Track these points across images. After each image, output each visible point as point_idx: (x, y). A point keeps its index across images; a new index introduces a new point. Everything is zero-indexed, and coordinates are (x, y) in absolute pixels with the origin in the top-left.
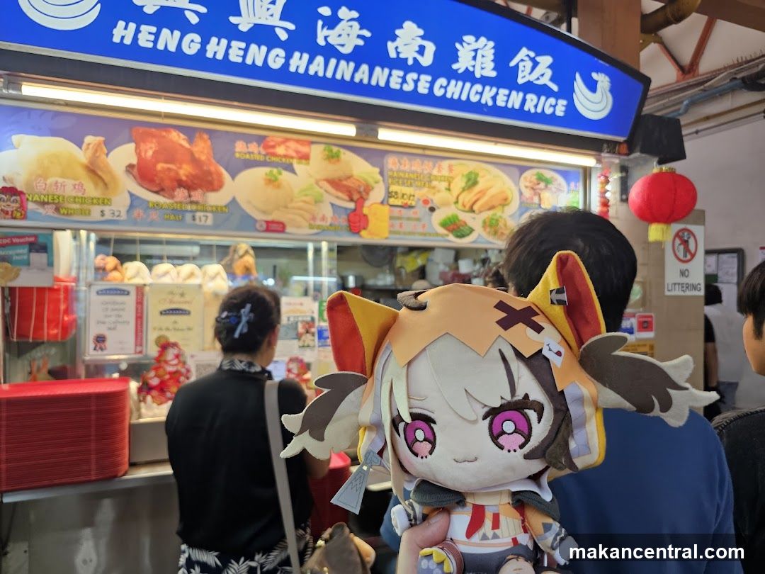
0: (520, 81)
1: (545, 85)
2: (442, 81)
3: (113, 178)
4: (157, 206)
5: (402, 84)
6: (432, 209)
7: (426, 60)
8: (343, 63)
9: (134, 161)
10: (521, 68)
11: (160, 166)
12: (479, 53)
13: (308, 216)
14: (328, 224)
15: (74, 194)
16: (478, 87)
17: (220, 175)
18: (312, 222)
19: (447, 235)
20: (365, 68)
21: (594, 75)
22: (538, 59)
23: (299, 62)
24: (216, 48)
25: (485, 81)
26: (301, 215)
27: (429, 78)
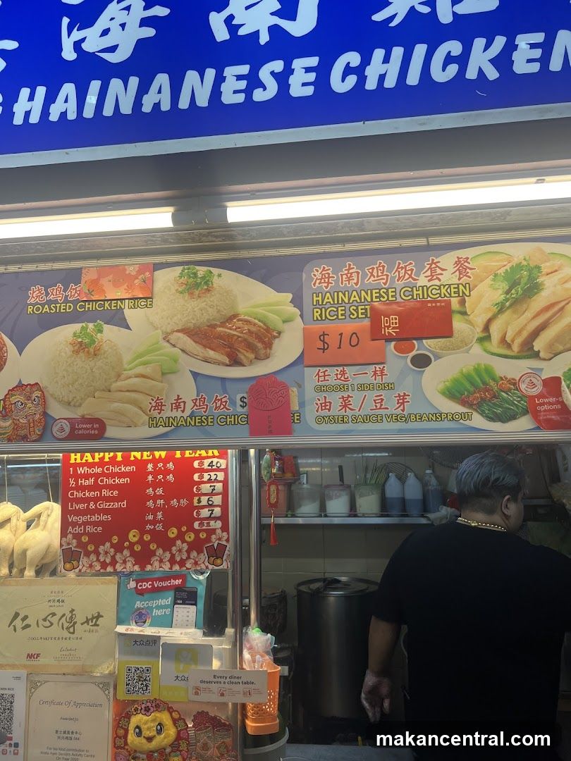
2: (350, 58)
5: (248, 92)
6: (422, 361)
8: (116, 84)
13: (146, 402)
14: (188, 412)
18: (155, 414)
19: (467, 417)
20: (162, 79)
23: (29, 105)
26: (134, 403)
27: (313, 61)
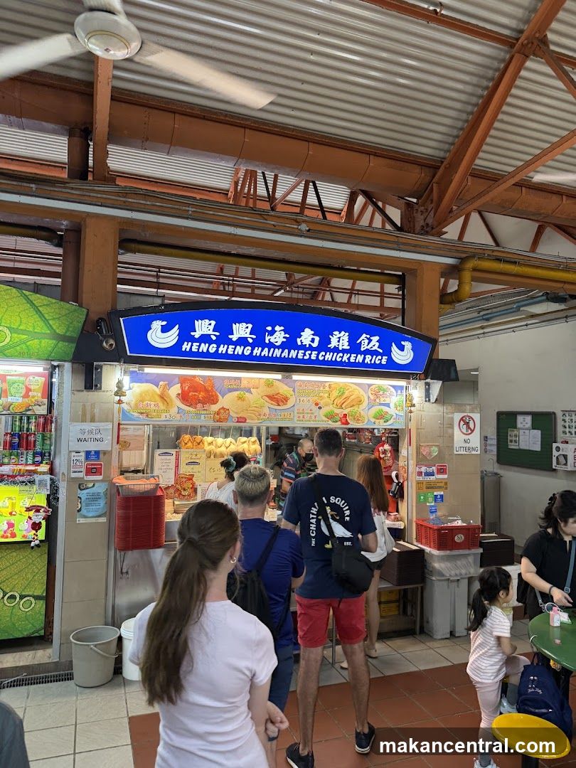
0: (362, 349)
1: (376, 350)
2: (323, 353)
3: (171, 400)
4: (189, 412)
5: (303, 356)
6: (320, 408)
7: (315, 345)
8: (276, 350)
9: (180, 392)
10: (363, 343)
11: (190, 394)
12: (341, 339)
13: (257, 414)
15: (154, 408)
16: (341, 355)
17: (217, 396)
18: (259, 417)
19: (328, 421)
20: (286, 351)
21: (403, 343)
22: (371, 338)
23: (257, 351)
24: (222, 349)
25: (344, 351)
26: (254, 414)
27: (316, 352)
